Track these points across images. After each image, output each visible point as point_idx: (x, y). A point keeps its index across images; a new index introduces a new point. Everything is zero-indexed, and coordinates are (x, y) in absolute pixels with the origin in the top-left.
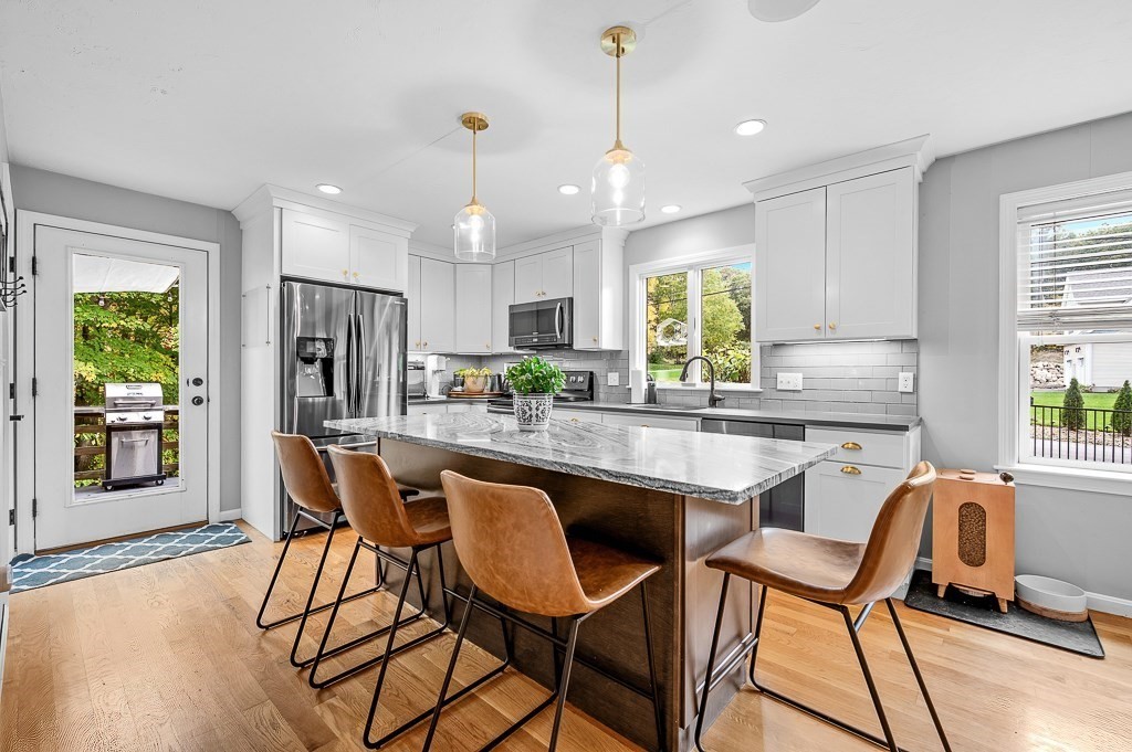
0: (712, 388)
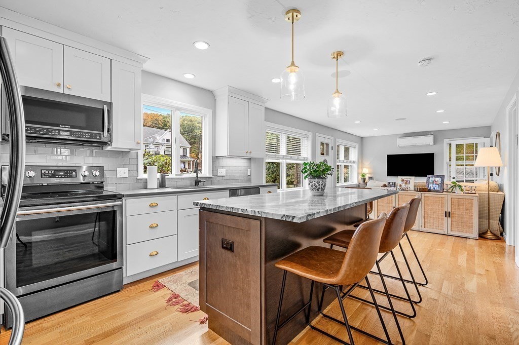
0: (197, 176)
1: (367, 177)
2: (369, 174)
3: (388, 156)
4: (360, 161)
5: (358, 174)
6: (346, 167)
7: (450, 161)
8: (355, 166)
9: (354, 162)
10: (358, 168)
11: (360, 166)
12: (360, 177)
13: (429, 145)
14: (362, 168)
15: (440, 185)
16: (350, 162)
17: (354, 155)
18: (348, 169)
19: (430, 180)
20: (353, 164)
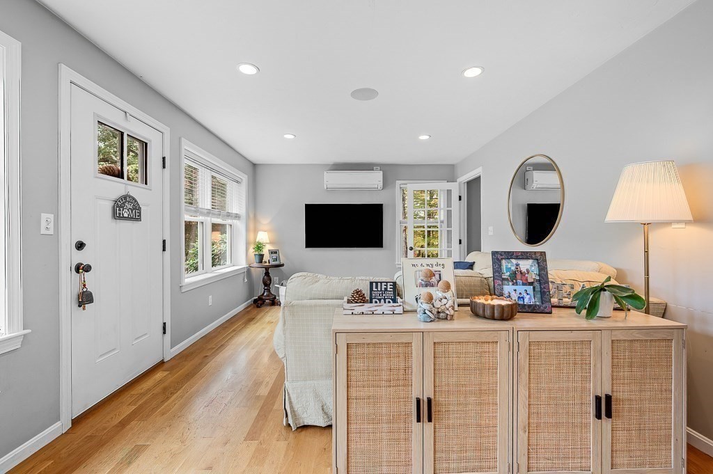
1: (265, 251)
2: (271, 243)
3: (307, 206)
4: (251, 216)
5: (248, 244)
6: (215, 227)
7: (405, 218)
8: (240, 225)
9: (237, 217)
10: (247, 230)
11: (252, 226)
12: (252, 251)
13: (375, 190)
14: (256, 231)
15: (536, 284)
16: (229, 215)
17: (236, 201)
18: (224, 232)
19: (504, 268)
20: (235, 222)
